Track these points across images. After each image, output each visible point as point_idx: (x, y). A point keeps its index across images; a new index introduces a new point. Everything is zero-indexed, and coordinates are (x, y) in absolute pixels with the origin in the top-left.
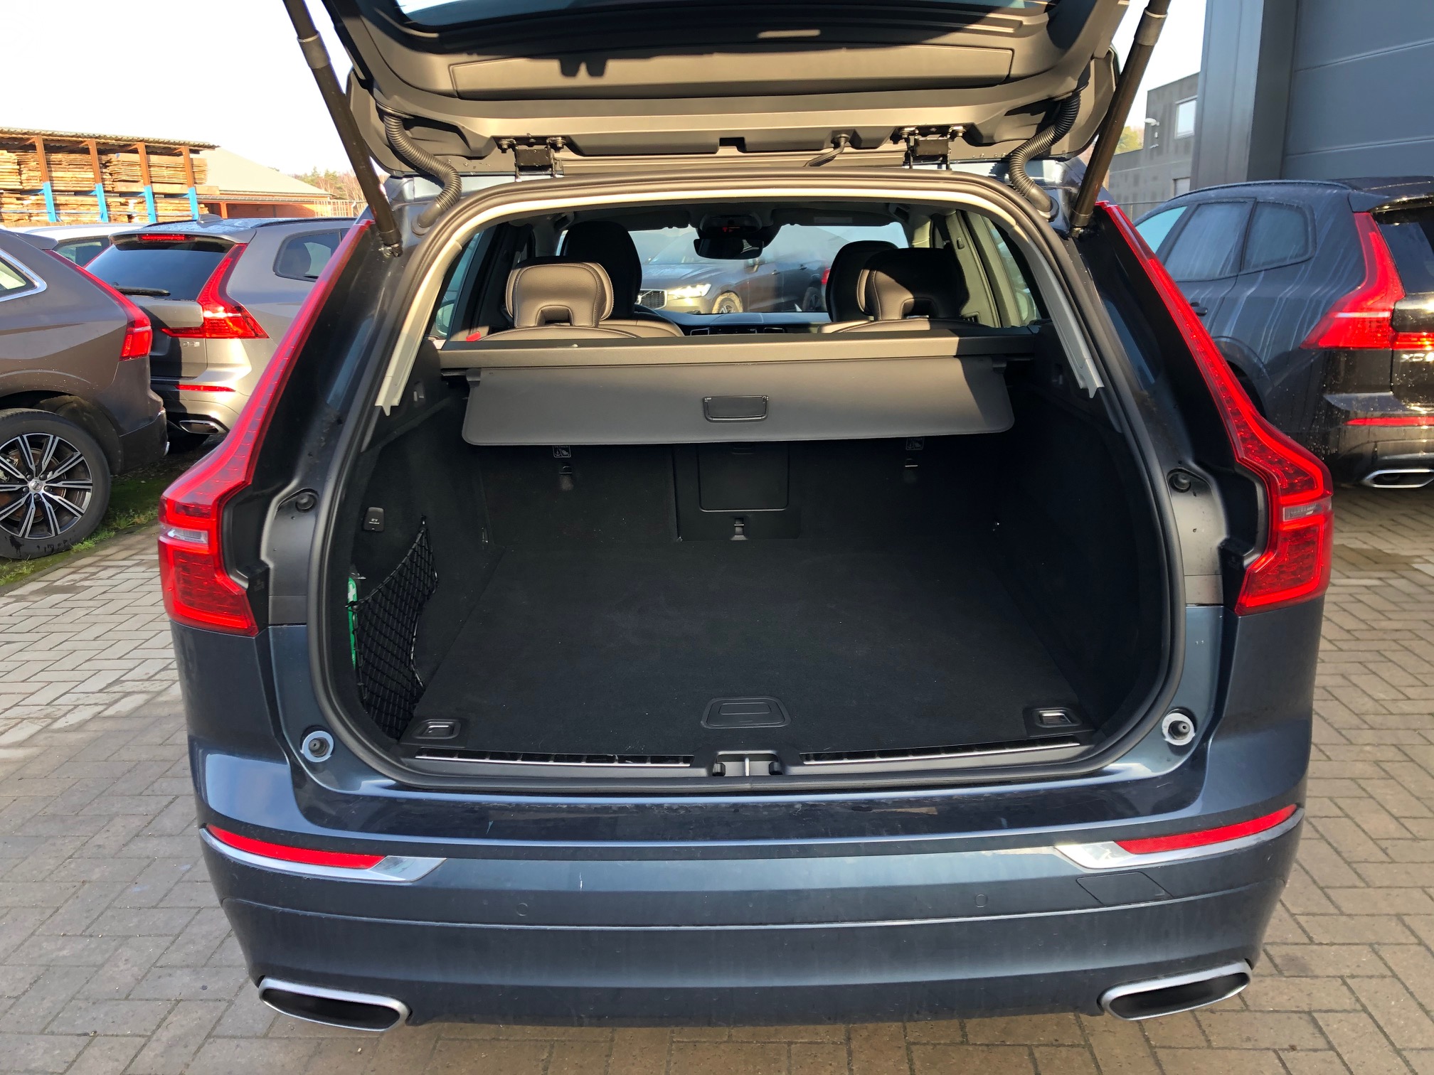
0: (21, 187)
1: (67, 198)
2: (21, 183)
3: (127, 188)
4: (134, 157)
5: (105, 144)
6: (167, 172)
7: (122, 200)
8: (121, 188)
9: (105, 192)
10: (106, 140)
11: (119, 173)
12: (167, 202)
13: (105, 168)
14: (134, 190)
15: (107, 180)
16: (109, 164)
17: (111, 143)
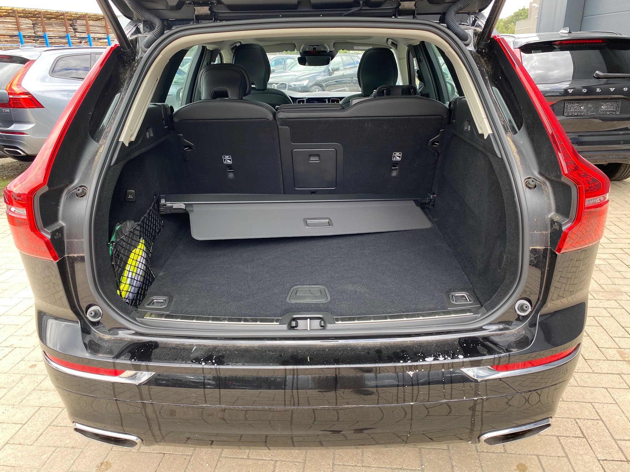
0: (34, 35)
1: (55, 40)
2: (35, 33)
3: (80, 35)
4: (84, 22)
5: (70, 16)
6: (97, 29)
7: (79, 41)
8: (78, 35)
9: (71, 37)
10: (70, 14)
11: (77, 29)
12: (98, 42)
13: (71, 26)
14: (84, 36)
15: (71, 32)
16: (72, 25)
17: (73, 15)
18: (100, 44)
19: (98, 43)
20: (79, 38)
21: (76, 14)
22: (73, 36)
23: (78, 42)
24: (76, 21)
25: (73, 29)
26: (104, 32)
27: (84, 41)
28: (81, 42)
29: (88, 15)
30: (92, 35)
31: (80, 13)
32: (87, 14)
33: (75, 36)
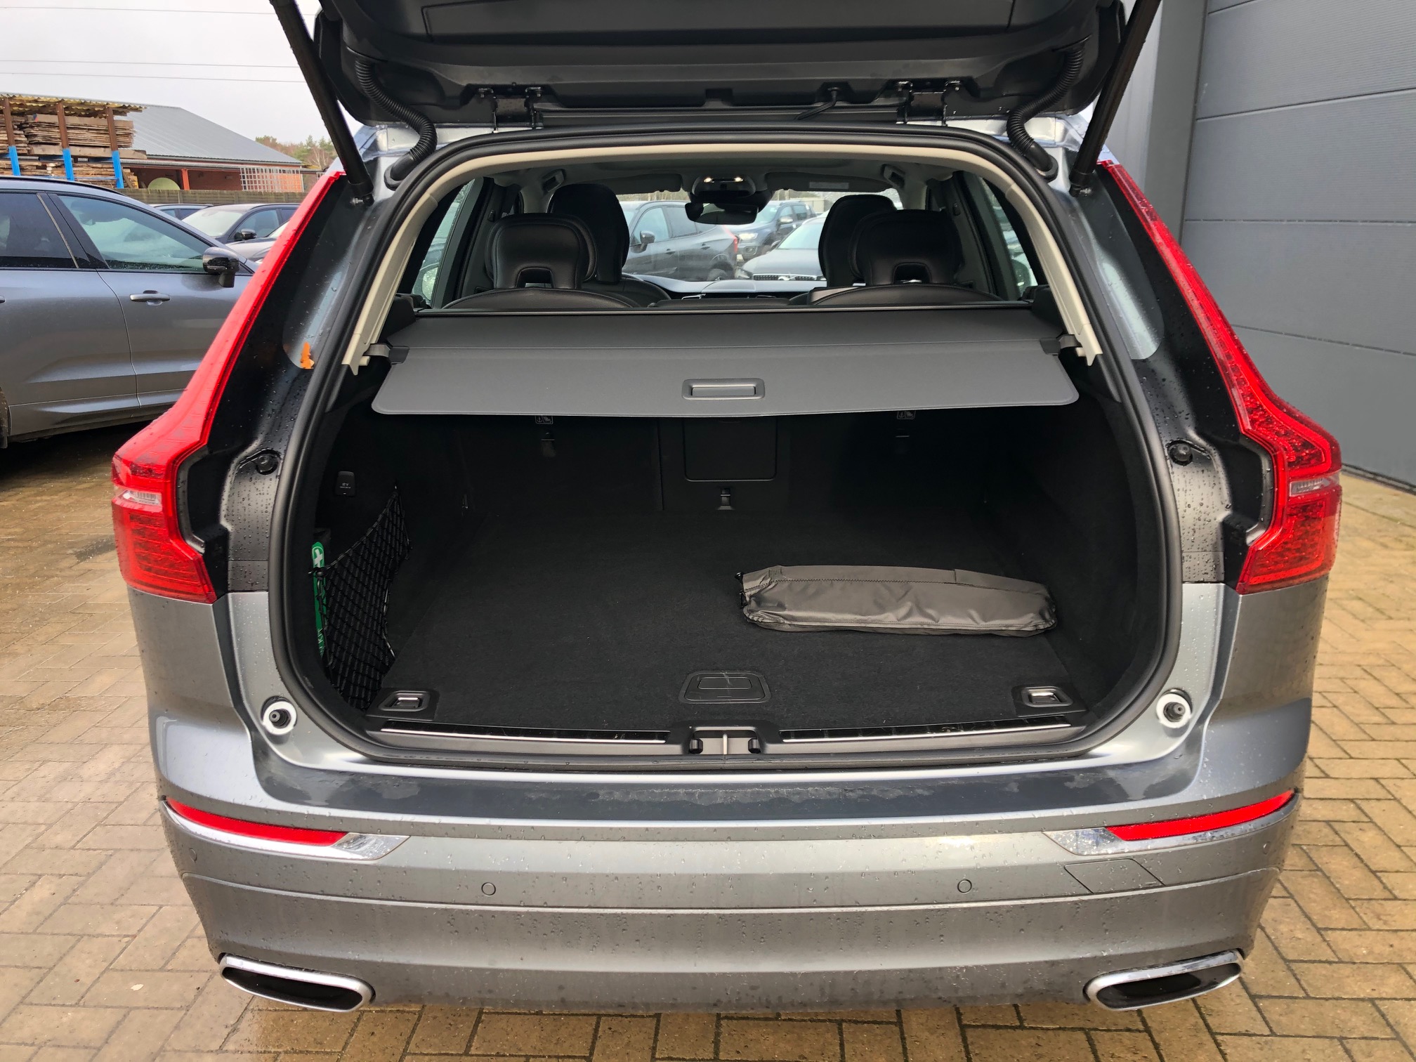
3: (43, 150)
4: (53, 119)
5: (21, 105)
6: (89, 135)
7: (39, 164)
8: (38, 150)
9: (19, 155)
10: (21, 100)
11: (36, 136)
12: (89, 166)
13: (20, 130)
14: (52, 153)
15: (21, 142)
16: (25, 126)
17: (28, 104)
18: (93, 172)
19: (88, 169)
20: (41, 157)
21: (36, 101)
22: (26, 152)
23: (38, 167)
24: (35, 118)
25: (26, 136)
26: (105, 144)
27: (52, 165)
28: (44, 167)
29: (64, 104)
30: (76, 151)
31: (45, 97)
32: (63, 100)
33: (29, 153)
